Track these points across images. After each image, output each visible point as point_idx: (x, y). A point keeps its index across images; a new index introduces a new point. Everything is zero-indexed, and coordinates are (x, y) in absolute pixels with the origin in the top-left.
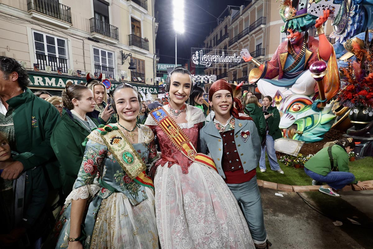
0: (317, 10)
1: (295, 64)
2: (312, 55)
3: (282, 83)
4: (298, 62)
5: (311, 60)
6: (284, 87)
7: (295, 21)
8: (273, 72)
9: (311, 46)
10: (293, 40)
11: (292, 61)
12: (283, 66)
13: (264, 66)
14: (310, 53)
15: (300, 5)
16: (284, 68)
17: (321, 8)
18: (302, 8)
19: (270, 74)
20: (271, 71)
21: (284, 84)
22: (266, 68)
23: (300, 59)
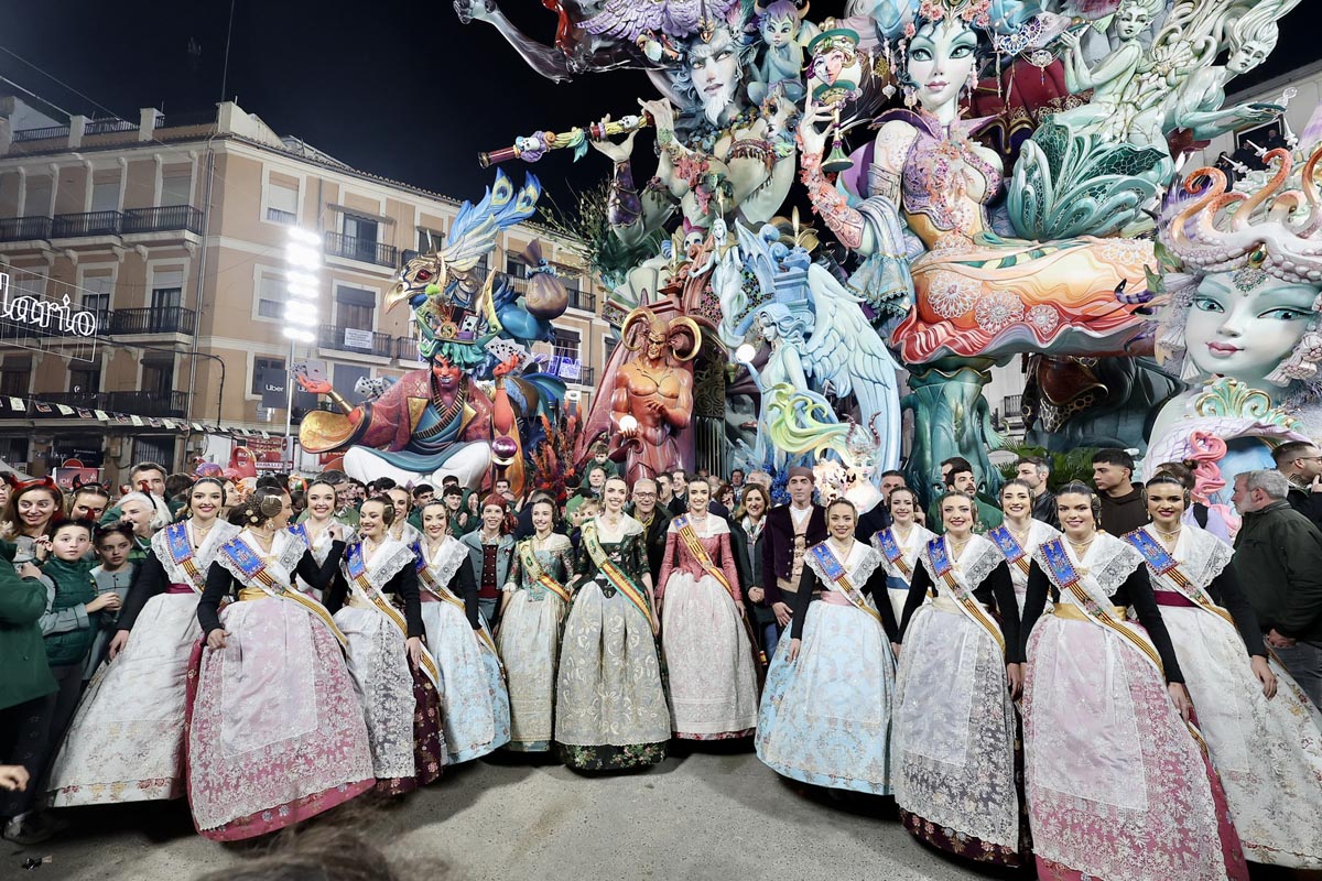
0: (500, 349)
1: (442, 426)
2: (476, 417)
3: (405, 461)
4: (447, 423)
5: (473, 425)
6: (417, 474)
7: (457, 348)
8: (385, 431)
9: (474, 399)
10: (447, 381)
11: (436, 419)
12: (414, 426)
13: (363, 415)
14: (473, 412)
15: (465, 323)
16: (415, 430)
17: (507, 349)
18: (467, 330)
19: (376, 436)
20: (380, 429)
21: (414, 464)
22: (367, 421)
23: (451, 418)
